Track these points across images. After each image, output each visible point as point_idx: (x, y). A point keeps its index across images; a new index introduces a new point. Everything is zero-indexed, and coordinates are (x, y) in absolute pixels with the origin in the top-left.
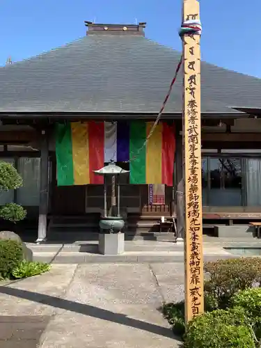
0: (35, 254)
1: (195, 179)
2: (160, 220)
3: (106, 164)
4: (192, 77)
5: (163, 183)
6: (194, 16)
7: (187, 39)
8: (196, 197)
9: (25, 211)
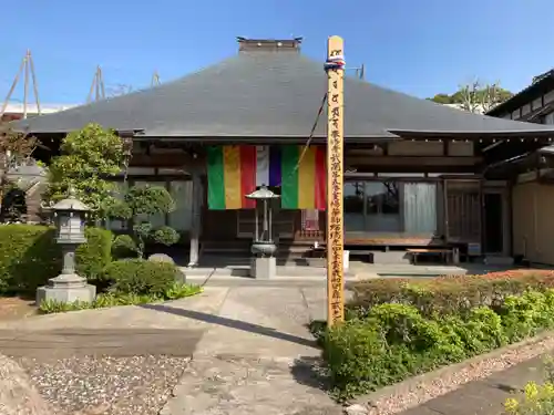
0: (187, 277)
1: (337, 204)
2: (313, 245)
3: (258, 189)
4: (336, 109)
5: (316, 207)
6: (338, 52)
7: (331, 73)
8: (338, 220)
9: (178, 235)
